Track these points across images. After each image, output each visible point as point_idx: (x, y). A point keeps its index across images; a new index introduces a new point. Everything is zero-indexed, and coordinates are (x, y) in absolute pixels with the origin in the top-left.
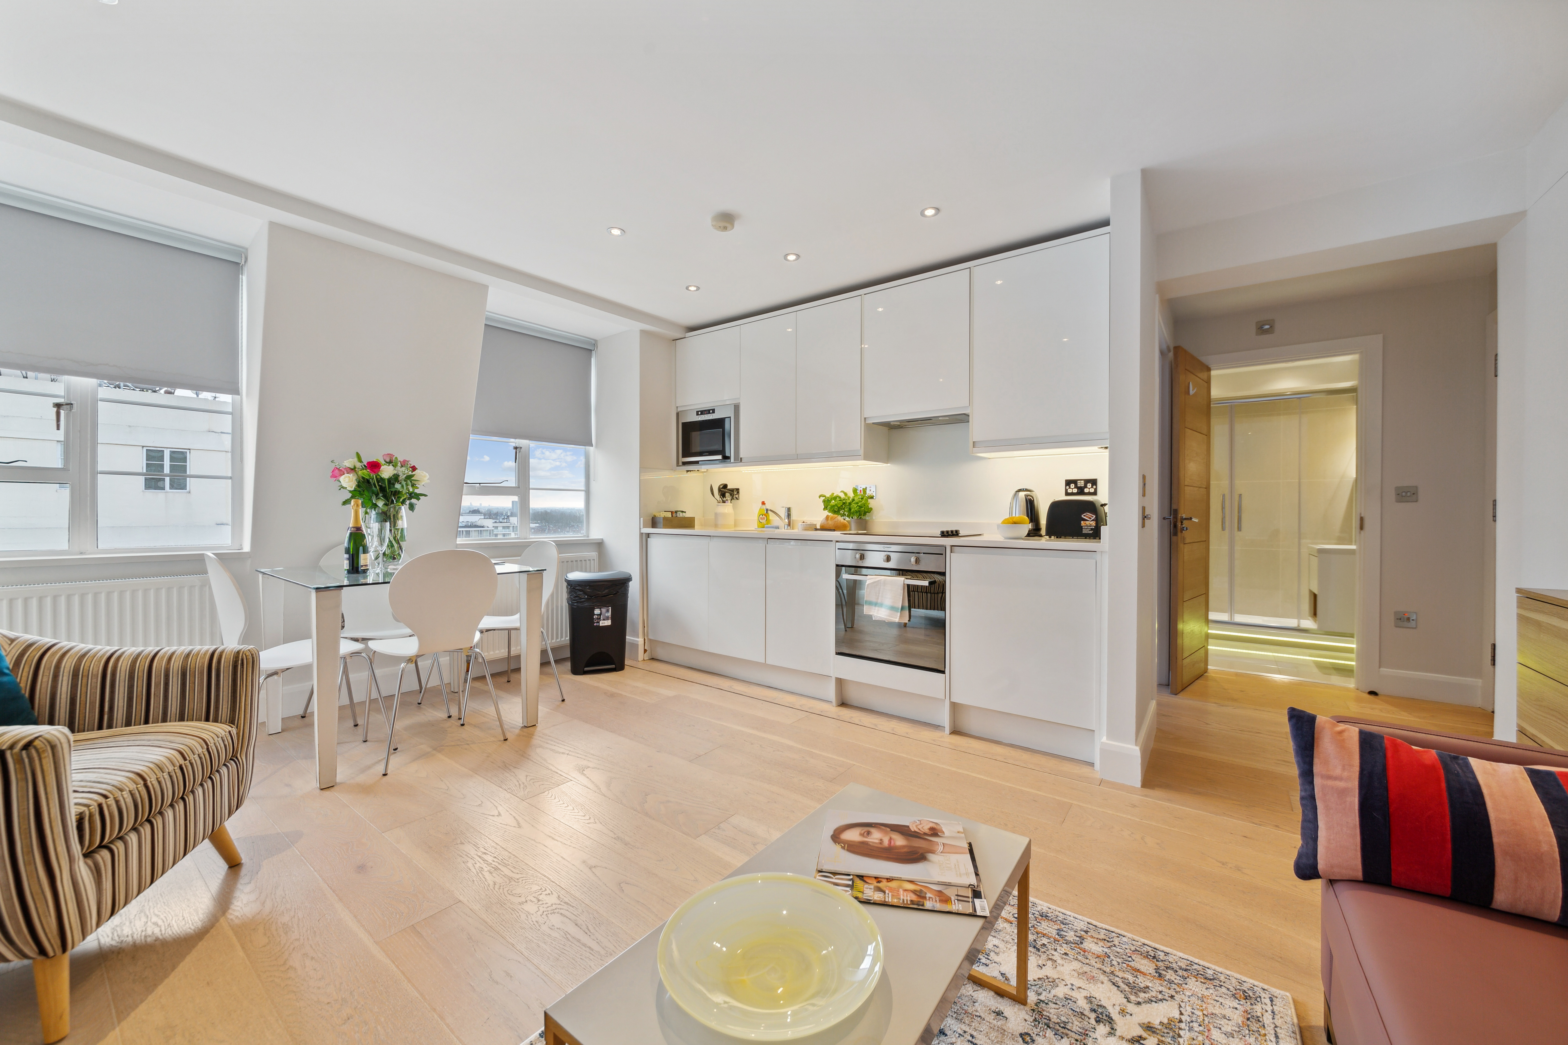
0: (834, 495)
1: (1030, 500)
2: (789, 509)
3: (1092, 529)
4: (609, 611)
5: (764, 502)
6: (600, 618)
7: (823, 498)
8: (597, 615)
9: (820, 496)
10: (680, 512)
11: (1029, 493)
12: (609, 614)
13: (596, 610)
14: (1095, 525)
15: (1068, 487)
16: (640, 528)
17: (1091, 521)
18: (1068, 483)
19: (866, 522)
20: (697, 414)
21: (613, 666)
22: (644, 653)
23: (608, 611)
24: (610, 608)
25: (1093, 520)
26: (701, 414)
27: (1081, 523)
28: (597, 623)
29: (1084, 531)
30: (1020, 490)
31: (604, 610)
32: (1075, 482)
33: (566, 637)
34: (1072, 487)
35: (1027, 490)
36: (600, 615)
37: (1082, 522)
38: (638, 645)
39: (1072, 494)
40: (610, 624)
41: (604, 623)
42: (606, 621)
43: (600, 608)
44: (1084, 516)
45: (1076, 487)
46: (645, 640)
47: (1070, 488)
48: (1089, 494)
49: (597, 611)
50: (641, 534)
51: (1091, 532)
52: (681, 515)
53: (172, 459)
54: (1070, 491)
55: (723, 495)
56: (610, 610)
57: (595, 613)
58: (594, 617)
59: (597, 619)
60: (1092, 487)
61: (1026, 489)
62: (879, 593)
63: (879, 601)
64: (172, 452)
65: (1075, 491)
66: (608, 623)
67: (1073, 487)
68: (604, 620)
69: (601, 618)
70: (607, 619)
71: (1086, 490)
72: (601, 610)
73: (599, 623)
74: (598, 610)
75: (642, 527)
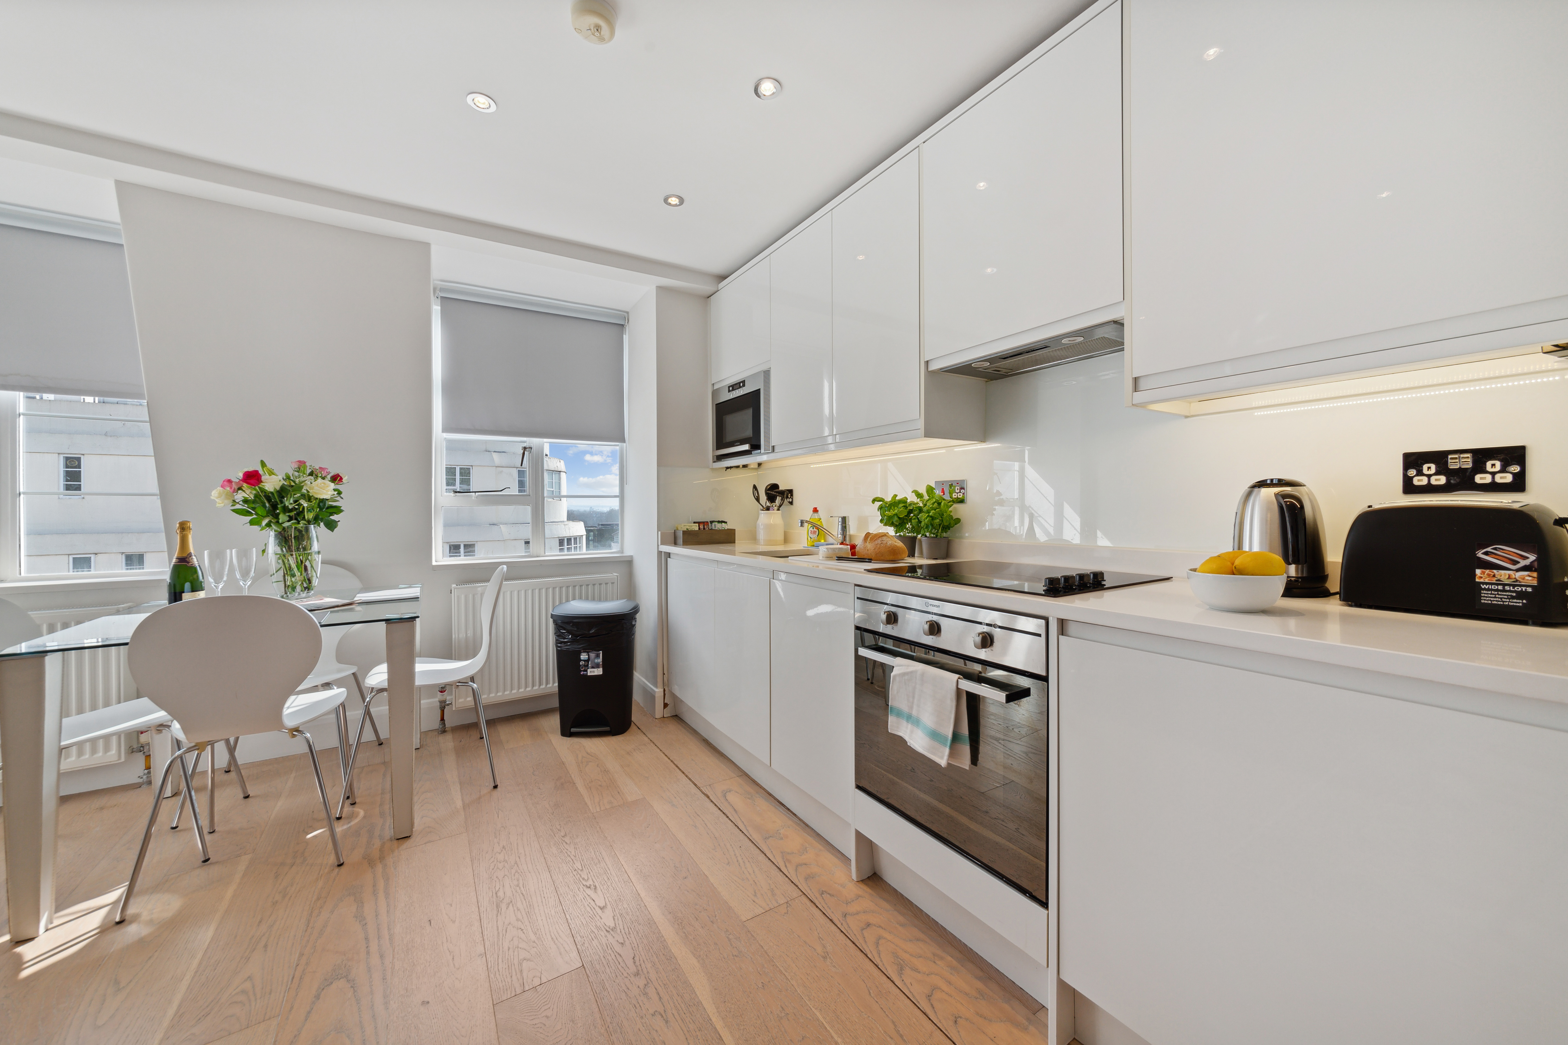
0: (897, 498)
1: (1291, 507)
2: (844, 519)
3: (1520, 595)
4: (600, 657)
5: (816, 508)
6: (588, 665)
7: (878, 504)
8: (584, 661)
9: (874, 501)
10: (716, 523)
11: (1288, 489)
12: (600, 660)
13: (583, 654)
14: (1535, 583)
15: (1412, 472)
16: (658, 545)
17: (1518, 570)
18: (1413, 461)
19: (949, 543)
20: (729, 391)
21: (607, 729)
22: (664, 708)
23: (598, 656)
24: (601, 652)
25: (1525, 568)
26: (733, 390)
27: (1475, 575)
28: (584, 671)
29: (1487, 598)
30: (1262, 484)
31: (592, 655)
32: (1439, 458)
33: (554, 683)
34: (1425, 471)
35: (1281, 483)
36: (588, 661)
37: (1478, 572)
38: (655, 697)
39: (1429, 489)
40: (601, 673)
41: (594, 672)
42: (595, 670)
43: (588, 652)
44: (1486, 553)
45: (1442, 470)
46: (664, 690)
47: (1420, 473)
48: (1494, 487)
49: (584, 656)
50: (660, 553)
51: (1519, 603)
52: (719, 526)
53: (461, 474)
54: (1420, 481)
55: (771, 499)
56: (601, 654)
57: (582, 659)
58: (581, 664)
59: (584, 666)
60: (1503, 470)
61: (1280, 480)
62: (914, 698)
63: (914, 713)
64: (461, 469)
65: (1442, 480)
66: (599, 672)
67: (1433, 470)
68: (593, 667)
69: (590, 666)
70: (597, 666)
71: (1479, 479)
72: (589, 655)
73: (586, 671)
74: (585, 654)
75: (659, 544)
